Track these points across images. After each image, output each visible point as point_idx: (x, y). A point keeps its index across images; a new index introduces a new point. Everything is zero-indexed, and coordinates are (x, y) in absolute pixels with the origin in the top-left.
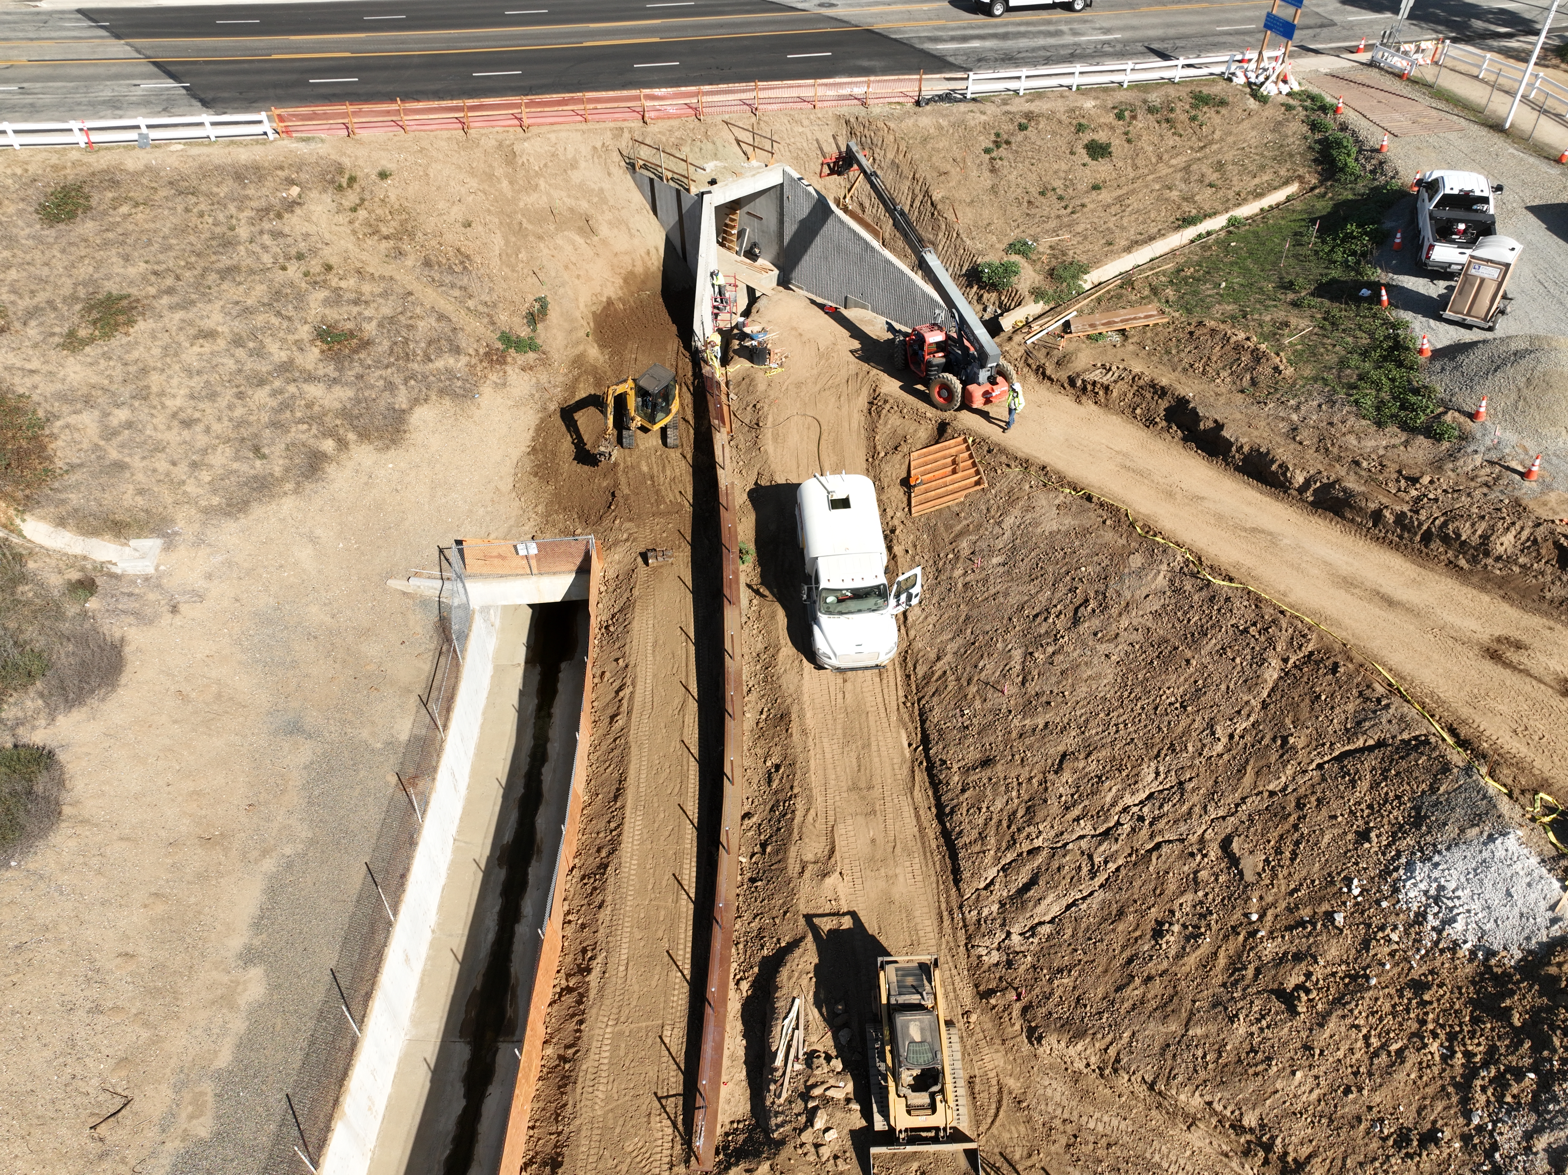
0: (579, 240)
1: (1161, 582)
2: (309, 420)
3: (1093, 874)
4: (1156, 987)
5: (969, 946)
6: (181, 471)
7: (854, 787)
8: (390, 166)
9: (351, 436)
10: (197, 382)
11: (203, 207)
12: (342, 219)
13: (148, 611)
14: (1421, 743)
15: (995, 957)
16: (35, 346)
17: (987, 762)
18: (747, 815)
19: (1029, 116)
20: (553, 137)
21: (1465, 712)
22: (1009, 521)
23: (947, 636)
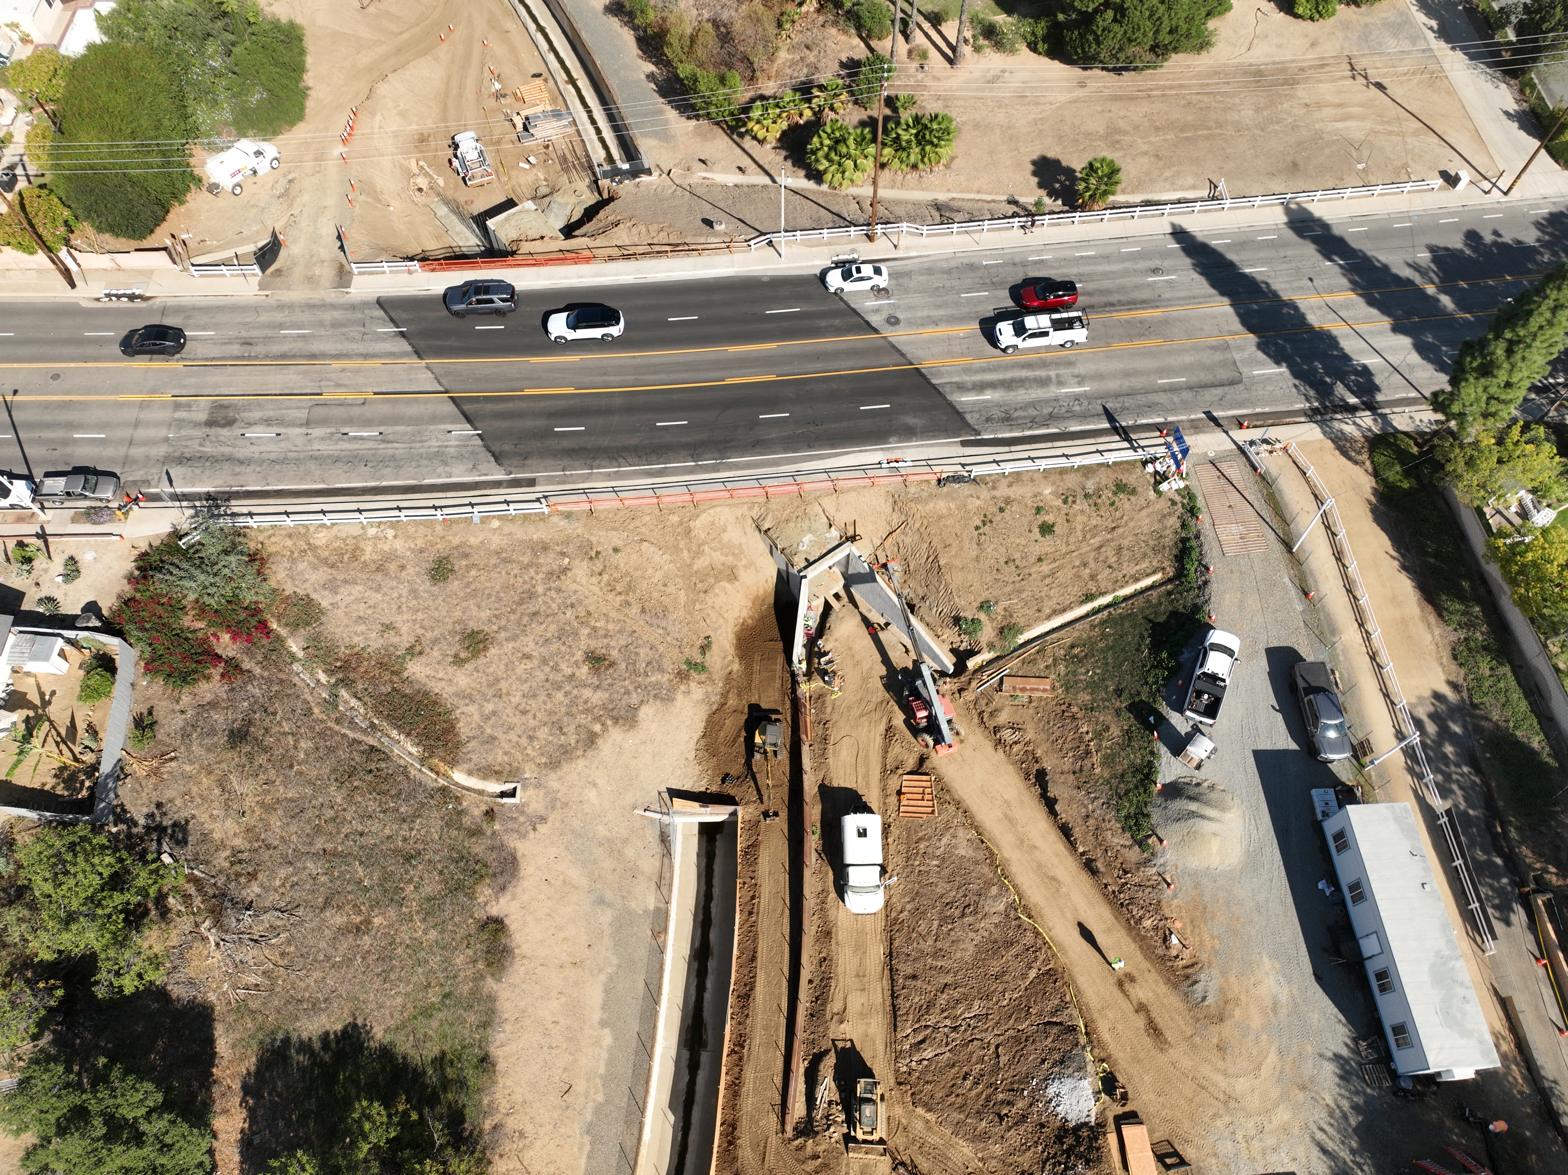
0: (727, 585)
1: (1002, 907)
2: (587, 711)
3: (947, 1044)
4: (959, 1100)
5: (896, 1062)
6: (524, 741)
7: (857, 976)
8: (619, 543)
9: (609, 722)
10: (526, 687)
11: (516, 571)
12: (594, 580)
13: (522, 829)
14: (1073, 1029)
15: (905, 1069)
16: (439, 663)
17: (914, 977)
18: (810, 981)
19: (1008, 501)
20: (712, 511)
21: (1096, 1015)
22: (945, 840)
23: (907, 899)
